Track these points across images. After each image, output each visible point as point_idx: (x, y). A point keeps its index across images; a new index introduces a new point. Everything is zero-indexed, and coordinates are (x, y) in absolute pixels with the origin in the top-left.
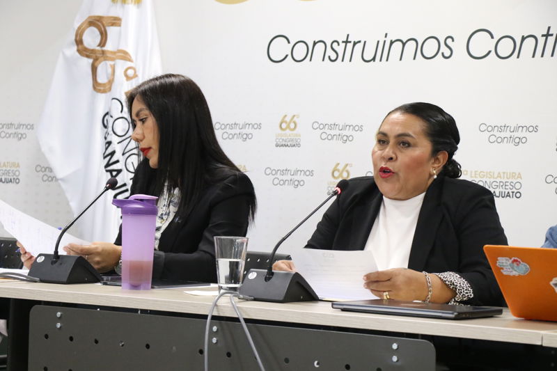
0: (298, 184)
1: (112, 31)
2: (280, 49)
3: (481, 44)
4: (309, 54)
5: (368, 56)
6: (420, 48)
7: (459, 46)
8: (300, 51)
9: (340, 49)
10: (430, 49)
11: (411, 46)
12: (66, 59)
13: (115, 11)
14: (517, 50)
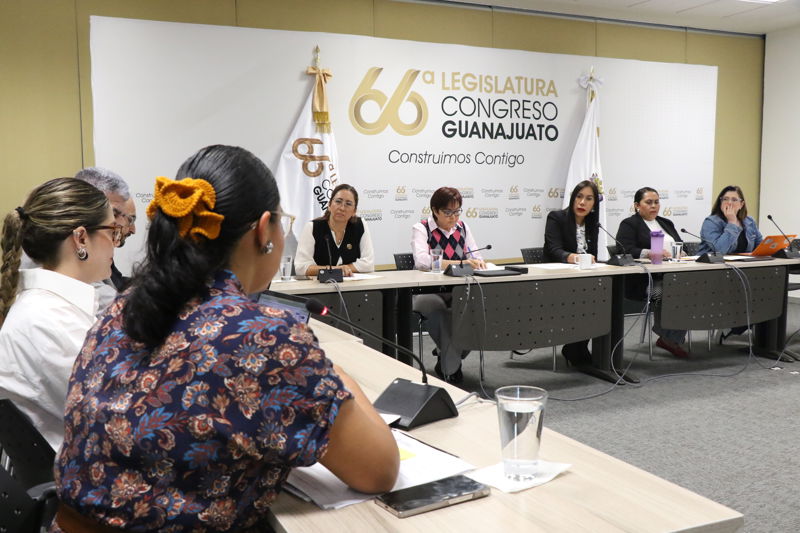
0: (407, 217)
1: (316, 147)
2: (395, 156)
3: (481, 158)
4: (409, 159)
5: (436, 161)
6: (457, 159)
7: (472, 158)
8: (405, 158)
9: (423, 158)
10: (461, 159)
11: (453, 158)
12: (287, 161)
13: (317, 136)
14: (494, 161)
